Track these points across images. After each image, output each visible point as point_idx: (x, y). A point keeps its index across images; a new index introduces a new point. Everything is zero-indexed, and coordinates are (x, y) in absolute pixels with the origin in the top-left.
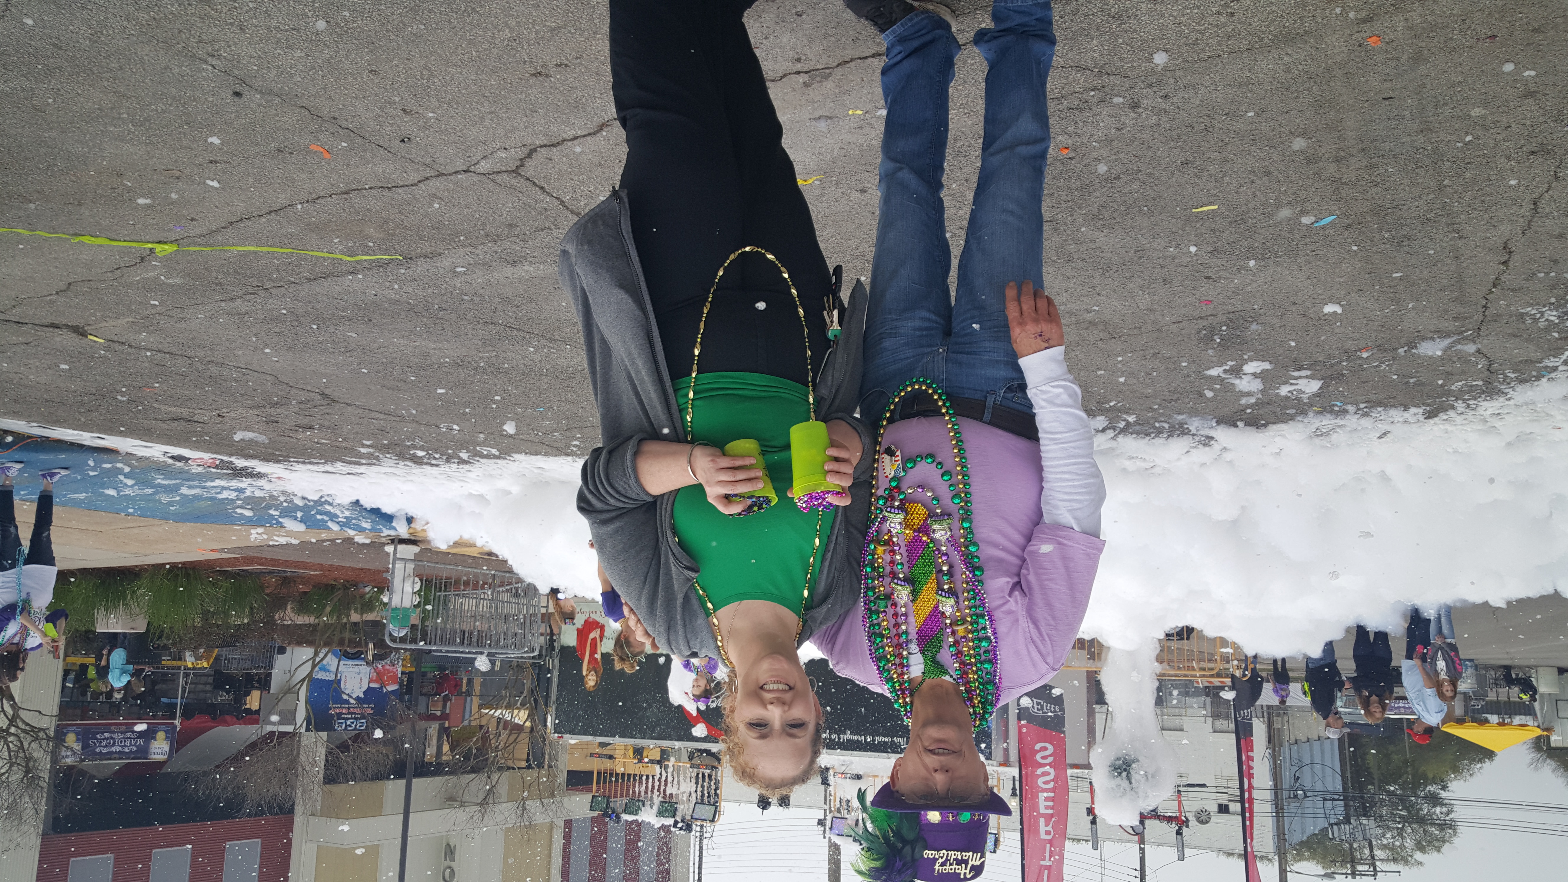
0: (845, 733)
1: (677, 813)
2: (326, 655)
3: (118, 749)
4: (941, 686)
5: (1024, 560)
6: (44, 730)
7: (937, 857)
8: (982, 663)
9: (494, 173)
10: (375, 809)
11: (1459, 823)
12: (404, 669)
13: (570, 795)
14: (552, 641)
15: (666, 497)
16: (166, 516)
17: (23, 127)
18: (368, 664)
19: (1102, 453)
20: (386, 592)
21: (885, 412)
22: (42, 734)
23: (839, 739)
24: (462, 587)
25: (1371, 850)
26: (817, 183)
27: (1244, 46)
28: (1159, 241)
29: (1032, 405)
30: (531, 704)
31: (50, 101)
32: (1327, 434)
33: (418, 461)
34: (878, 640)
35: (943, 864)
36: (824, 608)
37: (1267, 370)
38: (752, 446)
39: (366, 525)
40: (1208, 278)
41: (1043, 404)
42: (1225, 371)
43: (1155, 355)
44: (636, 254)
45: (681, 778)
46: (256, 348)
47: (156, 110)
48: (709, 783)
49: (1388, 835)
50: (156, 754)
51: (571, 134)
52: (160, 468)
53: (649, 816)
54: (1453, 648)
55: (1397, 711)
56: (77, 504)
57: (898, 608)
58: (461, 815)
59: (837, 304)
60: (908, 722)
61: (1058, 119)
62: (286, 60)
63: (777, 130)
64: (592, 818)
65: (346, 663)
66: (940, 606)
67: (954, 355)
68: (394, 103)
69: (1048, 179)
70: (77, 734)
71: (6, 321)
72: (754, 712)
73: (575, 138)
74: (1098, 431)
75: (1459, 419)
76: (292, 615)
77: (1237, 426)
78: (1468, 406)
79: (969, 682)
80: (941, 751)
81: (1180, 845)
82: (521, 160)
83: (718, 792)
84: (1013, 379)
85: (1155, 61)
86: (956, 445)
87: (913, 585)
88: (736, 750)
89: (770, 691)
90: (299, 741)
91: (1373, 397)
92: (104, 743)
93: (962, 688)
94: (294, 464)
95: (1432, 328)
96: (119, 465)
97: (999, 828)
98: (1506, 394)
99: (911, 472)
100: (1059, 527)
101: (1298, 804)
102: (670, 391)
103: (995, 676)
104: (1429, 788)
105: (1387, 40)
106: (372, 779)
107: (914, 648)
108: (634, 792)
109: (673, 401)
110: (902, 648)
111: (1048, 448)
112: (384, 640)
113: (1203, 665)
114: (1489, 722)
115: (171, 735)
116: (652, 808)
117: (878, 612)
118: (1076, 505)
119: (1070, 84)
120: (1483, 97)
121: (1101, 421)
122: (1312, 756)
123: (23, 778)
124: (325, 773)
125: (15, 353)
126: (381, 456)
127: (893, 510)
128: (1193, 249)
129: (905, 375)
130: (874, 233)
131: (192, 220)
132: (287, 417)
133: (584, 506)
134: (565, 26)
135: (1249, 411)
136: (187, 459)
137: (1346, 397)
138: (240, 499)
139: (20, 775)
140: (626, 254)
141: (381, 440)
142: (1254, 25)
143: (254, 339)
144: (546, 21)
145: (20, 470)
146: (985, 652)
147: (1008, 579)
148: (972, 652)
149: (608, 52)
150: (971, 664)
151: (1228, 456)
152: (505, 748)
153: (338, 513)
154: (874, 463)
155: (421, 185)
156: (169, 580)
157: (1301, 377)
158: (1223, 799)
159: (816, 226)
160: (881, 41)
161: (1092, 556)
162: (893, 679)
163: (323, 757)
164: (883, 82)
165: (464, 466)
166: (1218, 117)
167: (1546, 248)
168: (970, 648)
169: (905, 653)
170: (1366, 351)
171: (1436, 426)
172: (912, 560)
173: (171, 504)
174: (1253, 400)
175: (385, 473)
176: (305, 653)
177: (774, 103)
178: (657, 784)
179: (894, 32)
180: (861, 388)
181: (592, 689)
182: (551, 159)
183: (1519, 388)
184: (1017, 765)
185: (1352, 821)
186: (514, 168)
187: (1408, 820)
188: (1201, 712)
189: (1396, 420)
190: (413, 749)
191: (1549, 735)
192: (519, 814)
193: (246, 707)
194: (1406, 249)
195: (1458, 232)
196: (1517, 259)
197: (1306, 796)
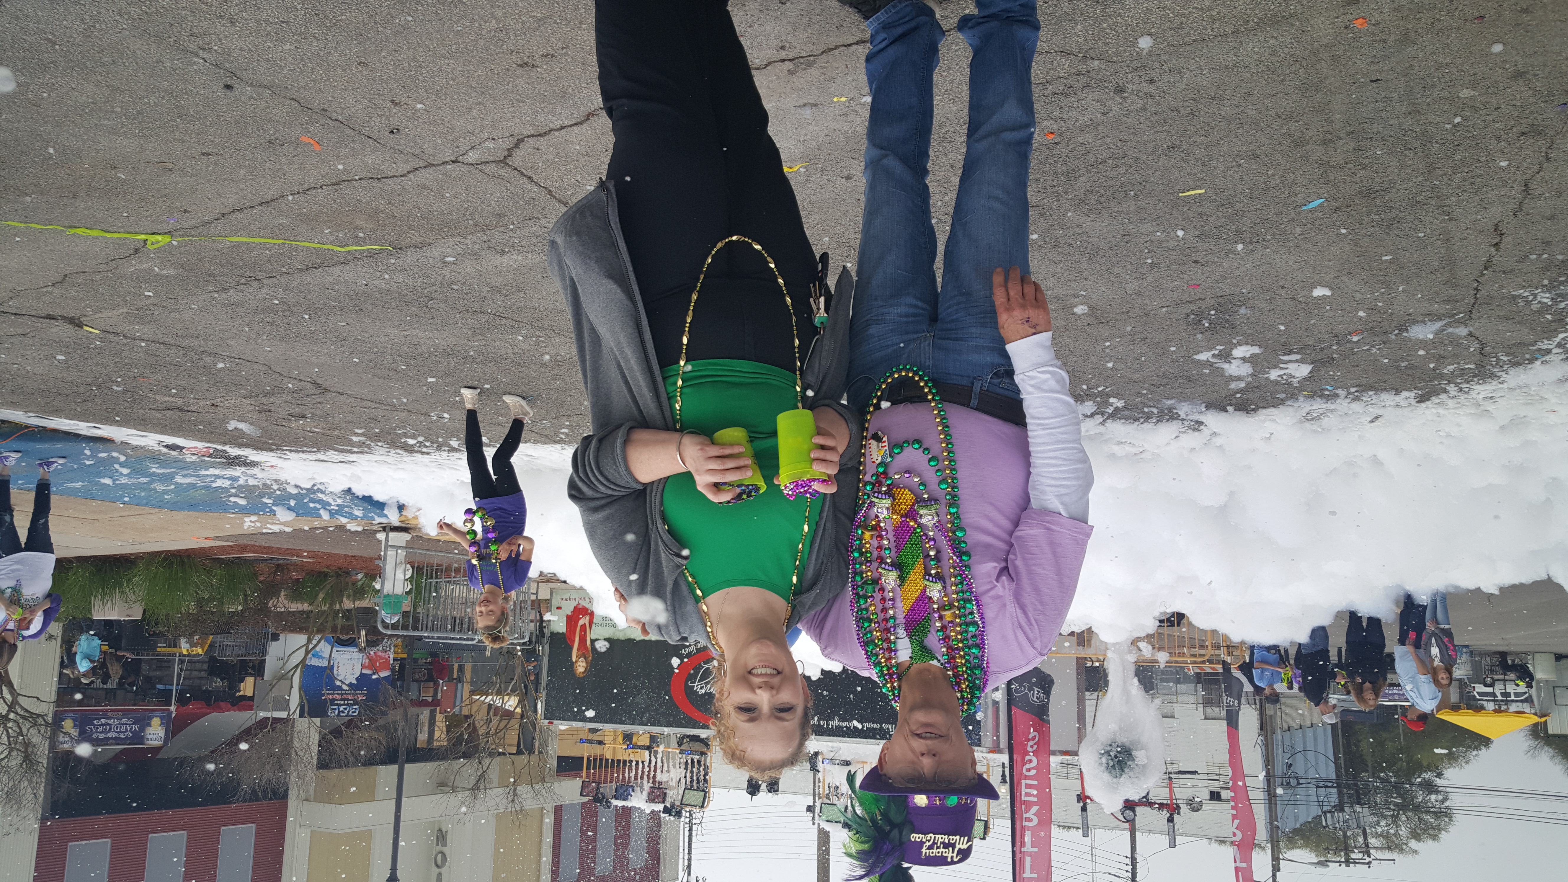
0: (833, 720)
1: (667, 799)
2: (319, 642)
3: (114, 735)
4: (929, 671)
5: (1011, 545)
6: (42, 716)
7: (924, 840)
8: (969, 648)
9: (482, 163)
10: (367, 794)
11: (1454, 811)
12: (396, 656)
13: (560, 780)
14: (542, 628)
15: (655, 485)
16: (161, 505)
17: (19, 121)
18: (360, 650)
19: (1091, 438)
20: (378, 579)
21: (872, 398)
22: (40, 721)
23: (828, 725)
24: (453, 574)
25: (1365, 838)
26: (802, 170)
27: (1229, 29)
28: (1146, 225)
29: (1020, 391)
30: (521, 690)
31: (45, 95)
32: (1318, 418)
33: (409, 449)
34: (866, 625)
35: (930, 848)
36: (813, 593)
37: (1257, 355)
38: (740, 434)
39: (358, 513)
40: (1196, 262)
41: (1030, 389)
42: (1214, 356)
43: (1143, 340)
44: (624, 244)
45: (671, 764)
46: (249, 339)
47: (149, 103)
48: (698, 769)
49: (1383, 823)
50: (152, 739)
51: (558, 123)
52: (155, 457)
53: (639, 801)
54: (1448, 633)
55: (1391, 698)
56: (74, 493)
57: (886, 593)
58: (454, 800)
59: (823, 292)
60: (897, 706)
61: (1043, 104)
62: (276, 53)
63: (763, 117)
64: (582, 803)
65: (339, 649)
66: (928, 590)
67: (940, 341)
68: (383, 95)
69: (1033, 164)
70: (74, 720)
71: (3, 312)
72: (743, 696)
73: (562, 128)
74: (1086, 416)
75: (1451, 403)
76: (286, 602)
77: (1227, 411)
78: (1461, 390)
79: (956, 667)
80: (928, 735)
81: (1172, 832)
82: (508, 150)
83: (707, 777)
84: (999, 365)
85: (1140, 46)
86: (943, 431)
87: (901, 570)
88: (726, 734)
89: (758, 675)
90: (293, 727)
91: (1364, 381)
92: (100, 730)
93: (950, 673)
94: (287, 452)
95: (1423, 311)
96: (115, 454)
97: (988, 815)
98: (1499, 377)
99: (899, 458)
100: (1047, 512)
101: (1291, 792)
102: (659, 379)
103: (983, 660)
104: (1424, 775)
105: (1374, 22)
106: (364, 765)
107: (901, 632)
108: (624, 778)
109: (662, 390)
110: (890, 632)
111: (1036, 433)
112: (376, 627)
113: (1196, 651)
114: (1485, 709)
115: (166, 721)
116: (641, 793)
117: (865, 597)
118: (1063, 491)
119: (1055, 69)
120: (1472, 78)
121: (1089, 407)
122: (1305, 743)
123: (22, 764)
124: (318, 758)
125: (12, 344)
126: (372, 444)
127: (880, 496)
128: (1180, 233)
129: (893, 360)
130: (860, 220)
131: (185, 211)
132: (280, 406)
133: (575, 493)
134: (551, 17)
135: (1238, 395)
136: (181, 448)
137: (1336, 381)
138: (233, 488)
139: (19, 760)
140: (614, 245)
141: (373, 428)
142: (1239, 9)
143: (247, 329)
144: (532, 11)
145: (17, 459)
146: (972, 637)
147: (995, 564)
148: (959, 637)
149: (593, 41)
150: (958, 649)
151: (1218, 441)
152: (496, 733)
153: (331, 501)
154: (861, 449)
155: (410, 175)
156: (164, 568)
157: (1290, 361)
158: (1215, 786)
159: (802, 213)
160: (866, 28)
161: (1080, 542)
162: (881, 663)
163: (316, 742)
164: (867, 69)
165: (454, 454)
166: (1204, 101)
167: (1538, 229)
168: (957, 633)
169: (892, 637)
170: (1357, 335)
171: (1429, 410)
172: (899, 544)
173: (166, 492)
174: (1242, 385)
175: (376, 461)
176: (300, 639)
177: (760, 91)
178: (647, 769)
179: (878, 19)
180: (848, 375)
181: (581, 675)
182: (538, 149)
183: (1512, 371)
184: (1007, 751)
185: (1346, 809)
186: (502, 158)
187: (1403, 808)
188: (1192, 699)
189: (1388, 404)
190: (405, 734)
191: (1546, 722)
192: (510, 799)
193: (241, 693)
194: (1396, 232)
195: (1447, 214)
196: (1508, 242)
197: (1299, 784)
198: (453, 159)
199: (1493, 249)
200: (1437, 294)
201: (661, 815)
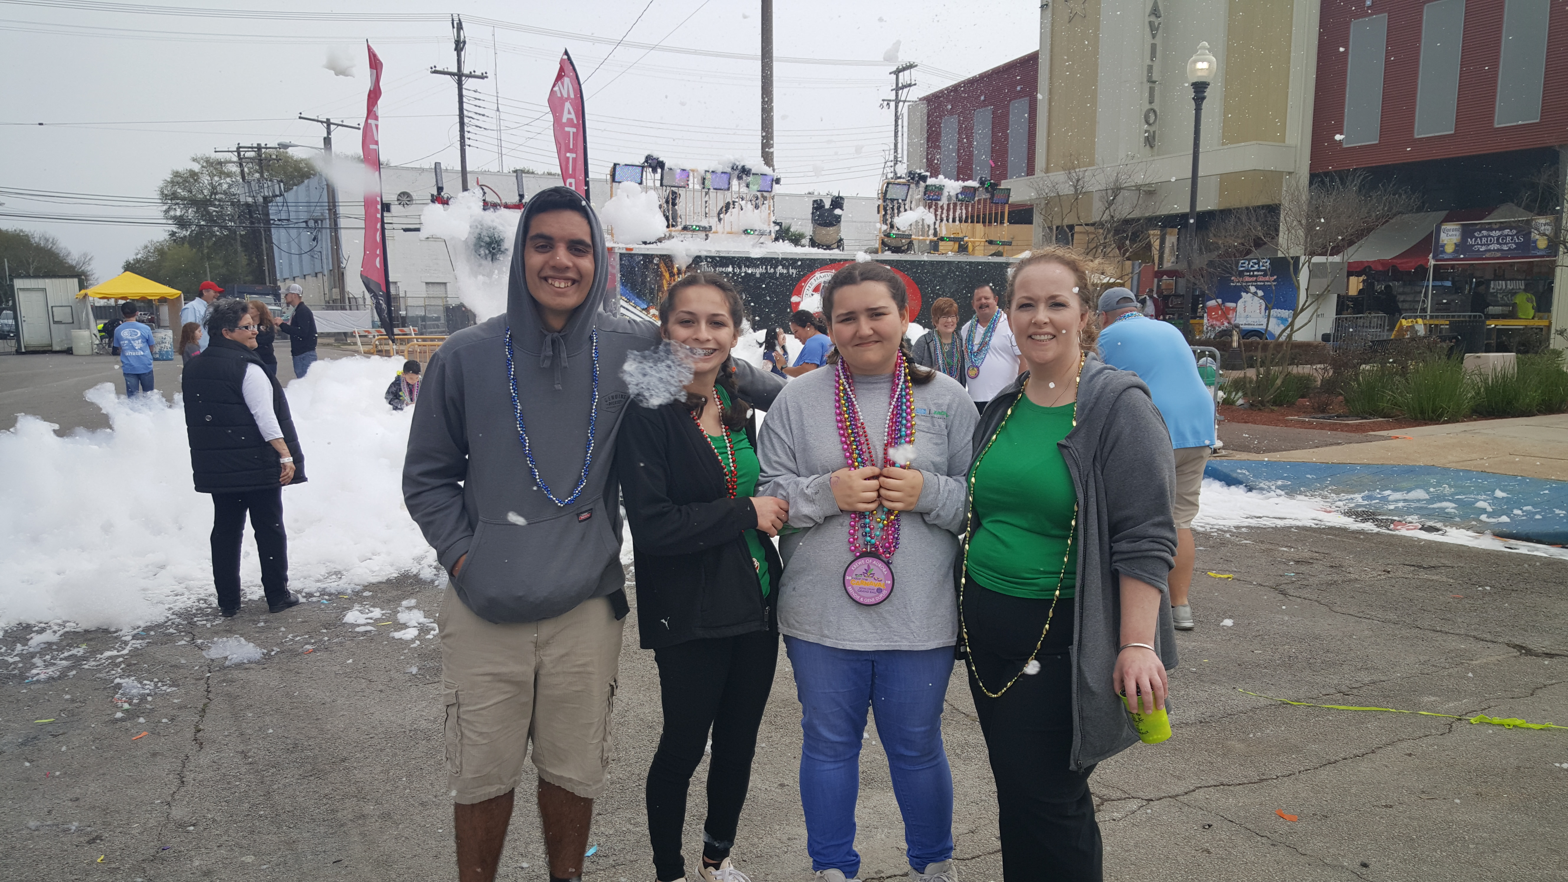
0: (761, 274)
1: (923, 191)
2: (1280, 335)
3: (1493, 233)
9: (1124, 799)
10: (1227, 180)
11: (160, 201)
12: (1201, 321)
13: (1030, 201)
16: (1444, 471)
18: (1237, 326)
20: (1221, 401)
23: (767, 269)
25: (242, 172)
32: (330, 574)
37: (396, 631)
45: (920, 224)
46: (1351, 637)
47: (1442, 851)
49: (225, 186)
50: (1453, 230)
52: (1448, 519)
53: (952, 187)
58: (1140, 178)
64: (1007, 181)
68: (1218, 858)
70: (1536, 248)
76: (1315, 374)
78: (205, 601)
83: (883, 212)
90: (1305, 248)
92: (1508, 238)
94: (1314, 527)
95: (252, 672)
96: (1491, 521)
98: (173, 614)
101: (314, 214)
104: (187, 234)
106: (1231, 212)
108: (967, 209)
112: (1221, 352)
115: (1439, 249)
116: (949, 193)
122: (301, 261)
124: (1278, 217)
131: (1410, 755)
132: (1321, 572)
135: (406, 593)
136: (1423, 528)
143: (1352, 646)
155: (1192, 788)
156: (1442, 407)
157: (364, 625)
163: (1281, 234)
167: (165, 745)
170: (308, 650)
173: (1439, 484)
174: (405, 603)
176: (1300, 337)
178: (944, 216)
183: (162, 619)
185: (261, 200)
187: (207, 202)
188: (410, 302)
190: (1190, 244)
191: (80, 290)
192: (1081, 182)
193: (1361, 279)
194: (289, 741)
195: (246, 757)
196: (189, 734)
197: (306, 222)
198: (1151, 803)
199: (201, 727)
200: (243, 687)
201: (928, 174)
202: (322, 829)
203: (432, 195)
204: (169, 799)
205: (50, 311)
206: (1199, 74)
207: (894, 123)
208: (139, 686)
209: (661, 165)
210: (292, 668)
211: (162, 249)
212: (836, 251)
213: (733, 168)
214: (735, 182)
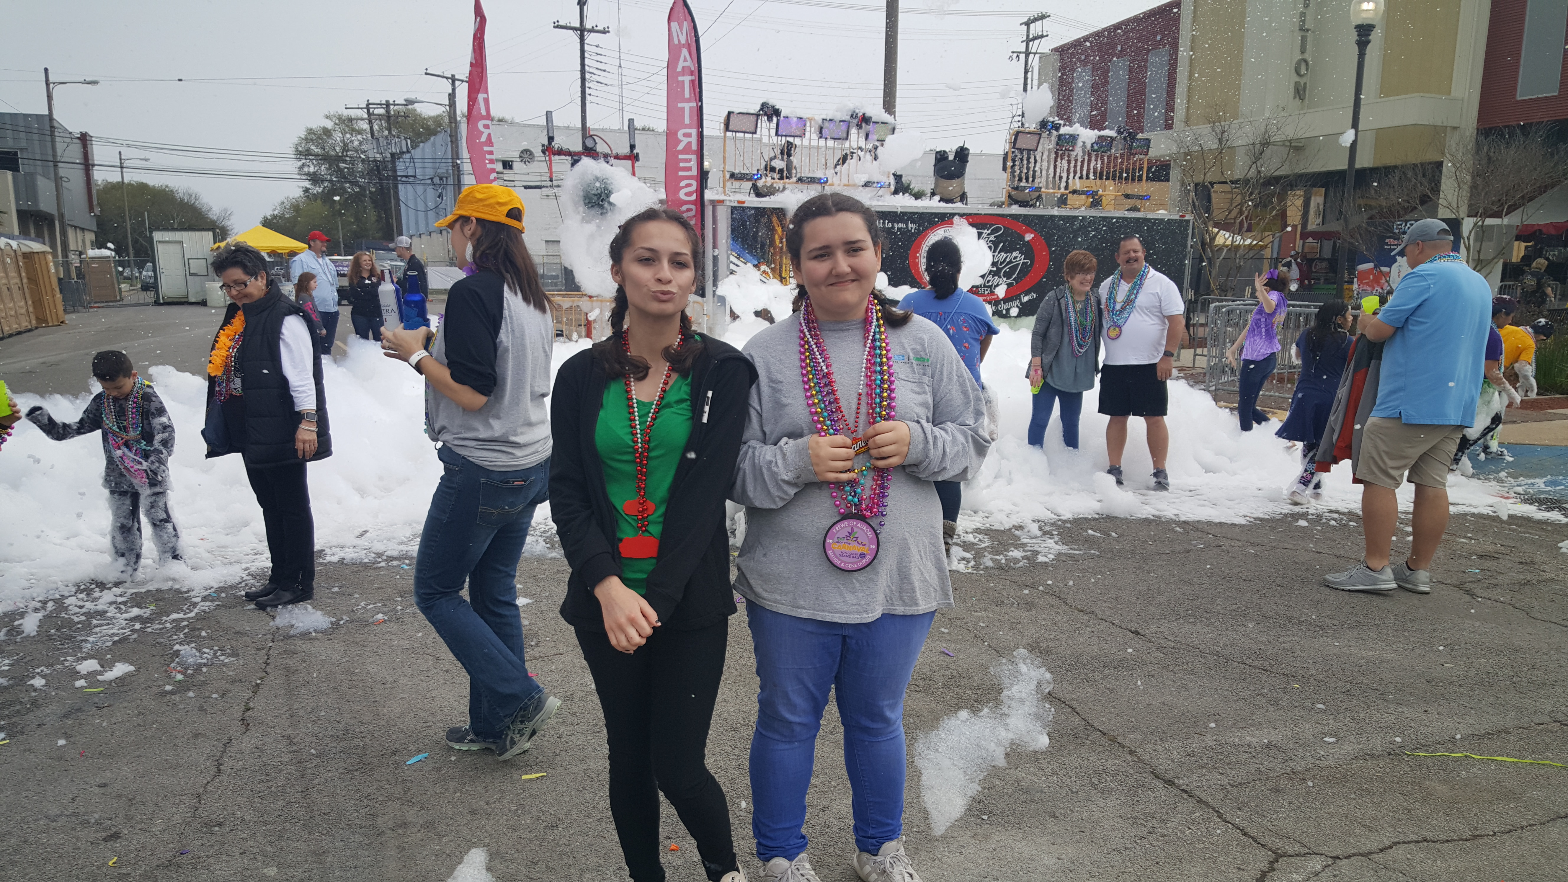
1: (1056, 139)
9: (1304, 855)
10: (1383, 135)
11: (293, 156)
12: (1350, 287)
13: (1168, 156)
25: (371, 128)
28: (578, 743)
30: (1212, 251)
45: (1051, 176)
48: (1021, 172)
49: (356, 143)
53: (1087, 136)
58: (1290, 132)
64: (1145, 132)
81: (550, 127)
82: (1274, 870)
90: (1468, 209)
91: (373, 573)
94: (1491, 514)
95: (317, 642)
98: (249, 574)
101: (439, 171)
104: (319, 190)
108: (1102, 160)
116: (1084, 143)
122: (427, 218)
124: (1441, 173)
132: (1510, 569)
137: (399, 573)
152: (1240, 204)
155: (1388, 843)
158: (508, 175)
167: (210, 724)
170: (378, 620)
178: (1078, 170)
183: (237, 580)
184: (706, 203)
185: (389, 156)
186: (1280, 860)
187: (339, 159)
189: (351, 550)
191: (215, 243)
192: (1226, 134)
193: (1526, 244)
194: (340, 726)
195: (292, 743)
196: (237, 712)
197: (431, 179)
198: (1338, 861)
199: (251, 705)
200: (304, 661)
201: (1062, 122)
202: (357, 838)
203: (543, 146)
204: (201, 790)
205: (186, 262)
206: (1364, 15)
207: (1023, 76)
208: (197, 654)
209: (777, 112)
210: (358, 640)
211: (298, 205)
212: (959, 205)
213: (852, 116)
214: (854, 131)
